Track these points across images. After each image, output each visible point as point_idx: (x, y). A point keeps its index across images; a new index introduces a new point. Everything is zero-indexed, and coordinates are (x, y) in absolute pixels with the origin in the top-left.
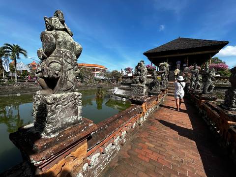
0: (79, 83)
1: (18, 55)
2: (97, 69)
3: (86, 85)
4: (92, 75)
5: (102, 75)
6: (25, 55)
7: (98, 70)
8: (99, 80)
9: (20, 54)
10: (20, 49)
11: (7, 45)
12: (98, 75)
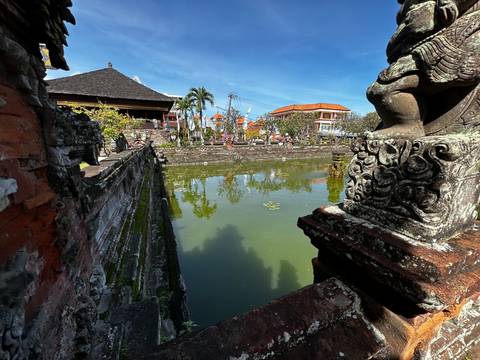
0: (289, 145)
1: (204, 102)
2: (325, 114)
3: (302, 149)
4: (313, 127)
5: (336, 126)
6: (212, 102)
7: (327, 116)
8: (332, 139)
9: (206, 102)
10: (206, 94)
11: (193, 90)
12: (325, 128)
